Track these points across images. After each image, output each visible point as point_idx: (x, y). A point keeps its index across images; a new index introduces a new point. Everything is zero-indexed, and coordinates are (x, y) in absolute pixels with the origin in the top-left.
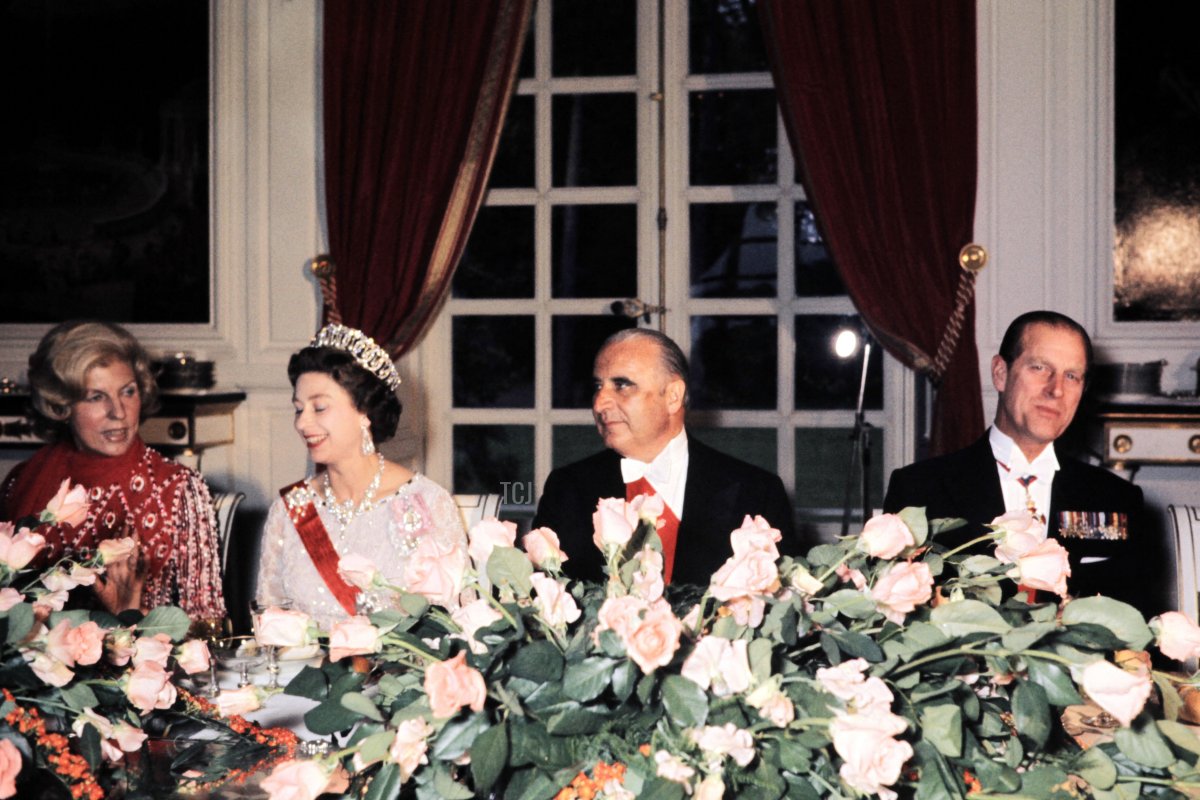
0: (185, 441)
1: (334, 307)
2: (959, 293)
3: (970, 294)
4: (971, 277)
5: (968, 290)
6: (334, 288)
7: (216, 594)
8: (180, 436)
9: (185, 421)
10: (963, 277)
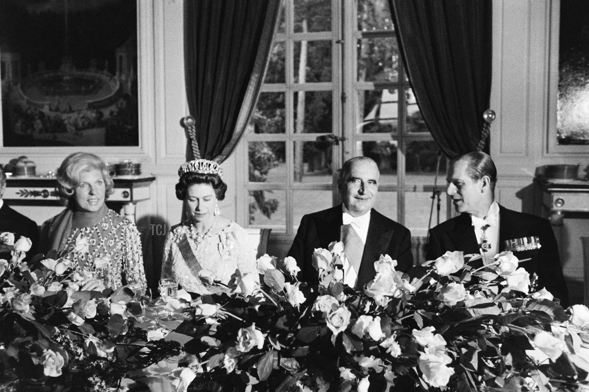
0: (129, 199)
1: (195, 139)
2: (483, 132)
3: (488, 132)
4: (488, 124)
5: (487, 131)
6: (194, 130)
7: (141, 274)
8: (127, 197)
9: (128, 190)
10: (485, 125)
